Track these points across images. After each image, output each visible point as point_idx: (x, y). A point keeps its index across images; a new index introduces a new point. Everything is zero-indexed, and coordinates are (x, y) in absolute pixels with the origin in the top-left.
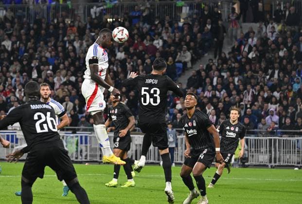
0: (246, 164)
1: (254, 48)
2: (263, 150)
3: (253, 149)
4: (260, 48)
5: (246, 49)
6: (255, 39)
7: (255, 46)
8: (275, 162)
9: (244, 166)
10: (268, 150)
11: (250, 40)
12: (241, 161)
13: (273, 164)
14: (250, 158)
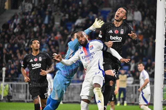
0: (11, 100)
1: (18, 26)
2: (22, 91)
3: (15, 91)
4: (22, 26)
5: (12, 26)
6: (18, 20)
7: (18, 24)
8: (29, 99)
9: (9, 101)
10: (25, 90)
11: (15, 21)
12: (8, 99)
13: (28, 100)
14: (13, 96)
